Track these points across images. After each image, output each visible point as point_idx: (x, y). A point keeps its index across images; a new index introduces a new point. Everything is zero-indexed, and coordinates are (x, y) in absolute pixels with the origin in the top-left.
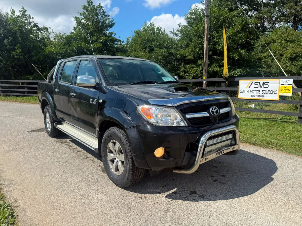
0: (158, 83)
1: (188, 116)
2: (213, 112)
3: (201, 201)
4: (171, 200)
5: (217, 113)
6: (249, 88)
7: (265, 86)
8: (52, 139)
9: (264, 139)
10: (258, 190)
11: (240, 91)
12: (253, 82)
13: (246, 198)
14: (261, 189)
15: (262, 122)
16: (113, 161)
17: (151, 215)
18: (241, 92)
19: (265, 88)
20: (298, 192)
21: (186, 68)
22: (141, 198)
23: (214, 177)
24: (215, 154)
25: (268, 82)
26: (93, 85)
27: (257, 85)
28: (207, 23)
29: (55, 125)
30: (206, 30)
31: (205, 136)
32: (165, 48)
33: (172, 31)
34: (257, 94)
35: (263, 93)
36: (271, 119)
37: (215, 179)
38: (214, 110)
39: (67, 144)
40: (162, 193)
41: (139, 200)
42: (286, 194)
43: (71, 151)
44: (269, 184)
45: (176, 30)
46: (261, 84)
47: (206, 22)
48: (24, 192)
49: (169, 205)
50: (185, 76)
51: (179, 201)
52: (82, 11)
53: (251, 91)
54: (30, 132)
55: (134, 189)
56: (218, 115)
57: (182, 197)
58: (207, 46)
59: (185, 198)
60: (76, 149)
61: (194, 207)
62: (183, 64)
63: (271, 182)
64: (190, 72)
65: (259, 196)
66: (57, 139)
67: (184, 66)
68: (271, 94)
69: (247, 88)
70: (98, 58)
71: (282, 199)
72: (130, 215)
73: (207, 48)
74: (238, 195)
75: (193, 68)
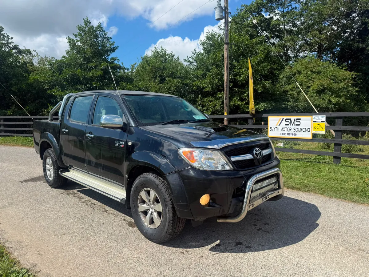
0: (190, 123)
1: (233, 159)
2: (256, 154)
3: (249, 252)
4: (217, 253)
5: (260, 156)
6: (279, 125)
7: (297, 123)
8: (54, 190)
9: (302, 182)
10: (306, 237)
11: (269, 129)
12: (283, 119)
13: (295, 246)
14: (308, 236)
15: (295, 163)
16: (145, 213)
17: (198, 270)
18: (271, 130)
19: (297, 125)
20: (346, 237)
21: (204, 102)
22: (183, 253)
23: (256, 225)
24: (261, 199)
25: (300, 119)
26: (119, 126)
27: (288, 122)
28: (227, 51)
29: (60, 173)
30: (226, 59)
31: (251, 181)
32: (179, 78)
33: (186, 59)
34: (289, 132)
35: (295, 130)
36: (303, 159)
37: (258, 227)
38: (257, 152)
39: (76, 195)
40: (205, 246)
41: (182, 256)
42: (334, 240)
43: (84, 203)
44: (316, 230)
45: (191, 58)
46: (293, 122)
47: (226, 49)
48: (41, 255)
49: (216, 258)
50: (203, 111)
51: (225, 253)
52: (77, 32)
53: (282, 129)
54: (22, 182)
55: (172, 244)
56: (261, 157)
57: (228, 249)
58: (227, 77)
59: (231, 250)
60: (89, 201)
61: (242, 259)
62: (200, 96)
63: (316, 228)
64: (209, 106)
65: (308, 243)
66: (61, 190)
67: (201, 99)
68: (304, 131)
69: (277, 125)
70: (122, 94)
71: (331, 245)
72: (175, 272)
73: (227, 79)
74: (286, 243)
75: (211, 101)
